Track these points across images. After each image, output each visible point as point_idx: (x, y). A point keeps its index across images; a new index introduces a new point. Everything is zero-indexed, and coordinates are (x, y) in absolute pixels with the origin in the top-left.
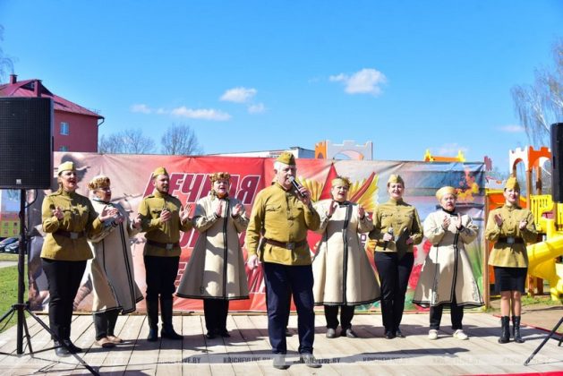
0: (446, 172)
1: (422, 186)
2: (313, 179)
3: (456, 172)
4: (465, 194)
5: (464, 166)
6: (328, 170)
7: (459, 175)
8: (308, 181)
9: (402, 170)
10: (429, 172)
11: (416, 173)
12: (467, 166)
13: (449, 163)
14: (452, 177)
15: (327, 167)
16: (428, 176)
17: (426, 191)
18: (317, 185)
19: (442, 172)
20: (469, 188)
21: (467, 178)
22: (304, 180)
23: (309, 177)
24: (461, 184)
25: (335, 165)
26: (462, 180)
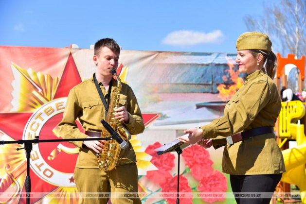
0: (207, 65)
1: (179, 81)
2: (46, 72)
3: (219, 65)
4: (228, 91)
5: (227, 58)
6: (64, 62)
7: (222, 68)
8: (39, 75)
9: (156, 62)
10: (187, 64)
11: (173, 66)
12: (231, 58)
13: (210, 54)
14: (214, 71)
15: (64, 57)
16: (186, 69)
17: (184, 88)
18: (51, 79)
19: (203, 65)
20: (234, 84)
21: (231, 71)
22: (35, 74)
23: (41, 70)
24: (225, 78)
25: (74, 55)
26: (225, 74)
